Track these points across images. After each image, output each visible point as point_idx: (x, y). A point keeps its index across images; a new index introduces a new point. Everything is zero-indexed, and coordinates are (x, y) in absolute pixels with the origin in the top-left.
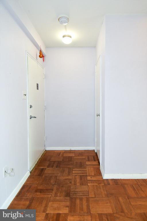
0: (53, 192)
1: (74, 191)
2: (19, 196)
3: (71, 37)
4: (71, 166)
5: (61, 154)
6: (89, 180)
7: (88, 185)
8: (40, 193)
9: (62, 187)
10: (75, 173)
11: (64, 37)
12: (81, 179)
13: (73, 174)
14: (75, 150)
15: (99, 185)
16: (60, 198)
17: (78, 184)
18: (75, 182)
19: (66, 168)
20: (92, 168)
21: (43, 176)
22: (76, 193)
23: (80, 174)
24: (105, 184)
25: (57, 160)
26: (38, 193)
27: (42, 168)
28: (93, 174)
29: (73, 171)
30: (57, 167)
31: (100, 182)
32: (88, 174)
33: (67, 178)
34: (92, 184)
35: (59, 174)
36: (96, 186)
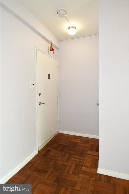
0: (47, 175)
1: (64, 179)
2: (22, 171)
3: (75, 28)
4: (72, 152)
5: (70, 138)
6: (83, 171)
7: (79, 176)
8: (37, 173)
9: (56, 171)
10: (73, 160)
11: (69, 28)
12: (76, 168)
13: (71, 161)
14: (83, 137)
15: (90, 179)
16: (50, 182)
17: (71, 172)
18: (69, 169)
19: (67, 153)
20: (90, 158)
21: (47, 157)
22: (65, 181)
23: (77, 163)
24: (96, 180)
25: (64, 144)
26: (36, 173)
27: (49, 149)
28: (89, 166)
29: (72, 157)
30: (60, 151)
31: (92, 175)
32: (84, 164)
33: (64, 163)
34: (83, 176)
35: (59, 159)
36: (87, 179)
